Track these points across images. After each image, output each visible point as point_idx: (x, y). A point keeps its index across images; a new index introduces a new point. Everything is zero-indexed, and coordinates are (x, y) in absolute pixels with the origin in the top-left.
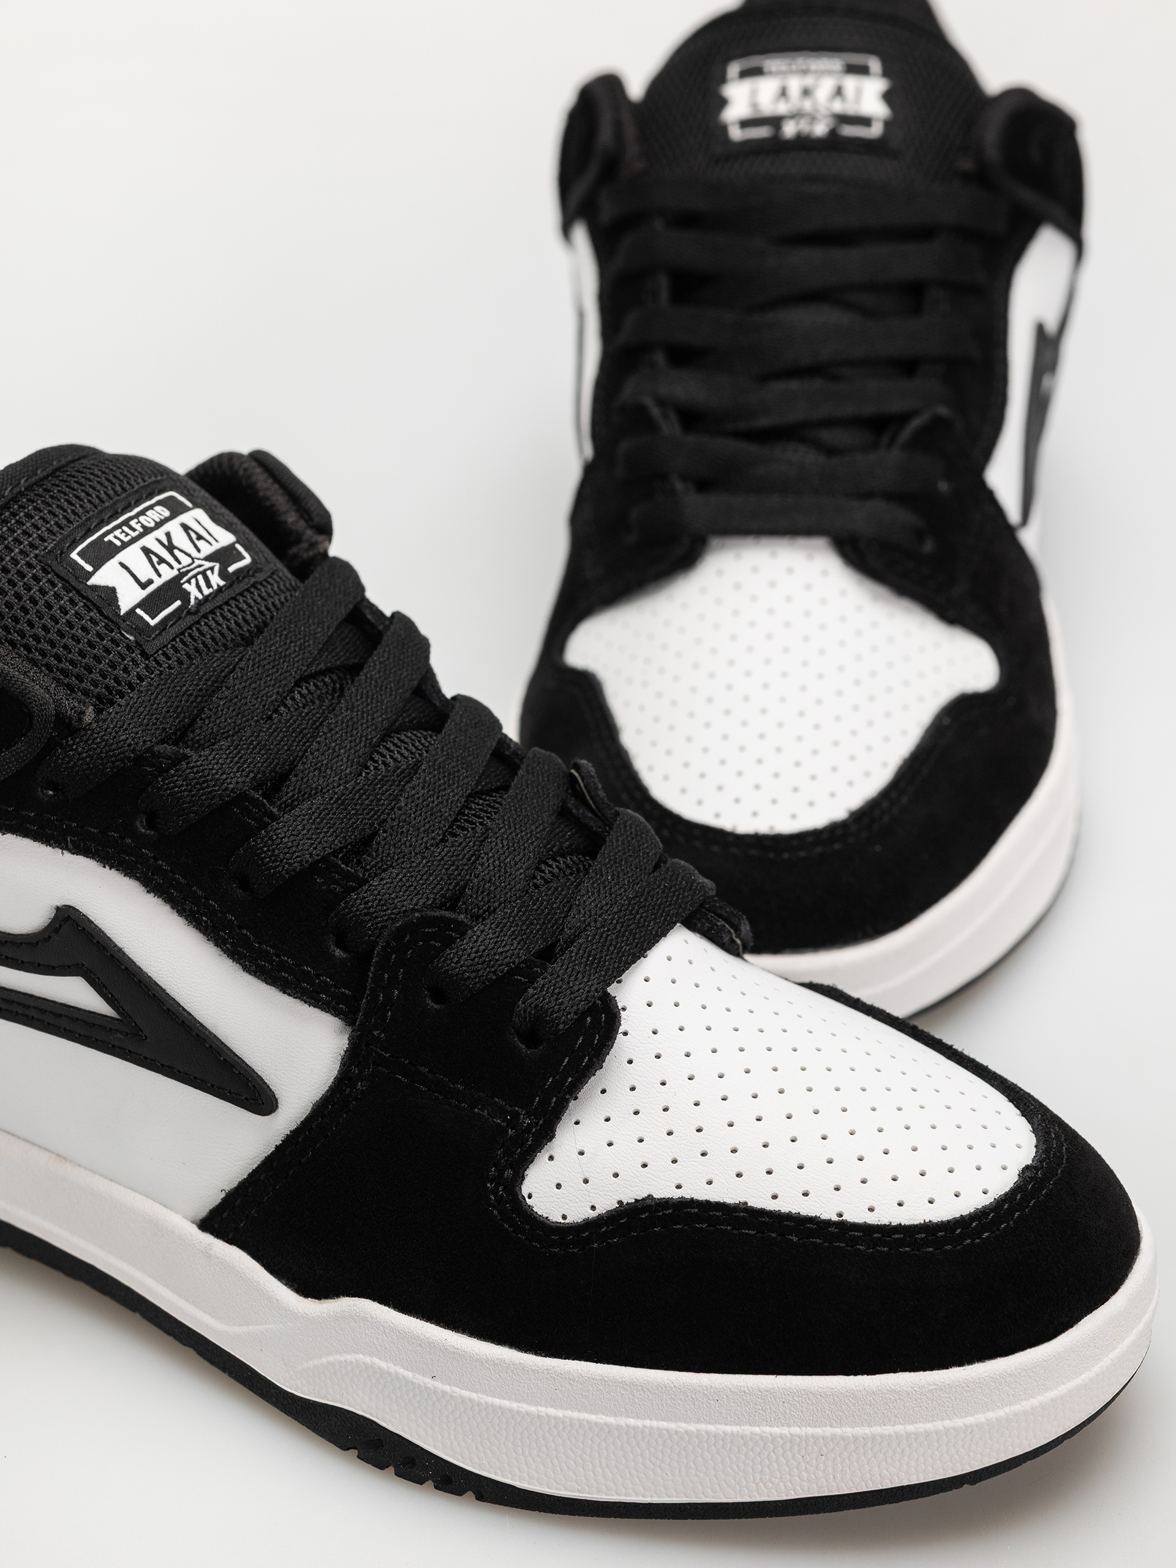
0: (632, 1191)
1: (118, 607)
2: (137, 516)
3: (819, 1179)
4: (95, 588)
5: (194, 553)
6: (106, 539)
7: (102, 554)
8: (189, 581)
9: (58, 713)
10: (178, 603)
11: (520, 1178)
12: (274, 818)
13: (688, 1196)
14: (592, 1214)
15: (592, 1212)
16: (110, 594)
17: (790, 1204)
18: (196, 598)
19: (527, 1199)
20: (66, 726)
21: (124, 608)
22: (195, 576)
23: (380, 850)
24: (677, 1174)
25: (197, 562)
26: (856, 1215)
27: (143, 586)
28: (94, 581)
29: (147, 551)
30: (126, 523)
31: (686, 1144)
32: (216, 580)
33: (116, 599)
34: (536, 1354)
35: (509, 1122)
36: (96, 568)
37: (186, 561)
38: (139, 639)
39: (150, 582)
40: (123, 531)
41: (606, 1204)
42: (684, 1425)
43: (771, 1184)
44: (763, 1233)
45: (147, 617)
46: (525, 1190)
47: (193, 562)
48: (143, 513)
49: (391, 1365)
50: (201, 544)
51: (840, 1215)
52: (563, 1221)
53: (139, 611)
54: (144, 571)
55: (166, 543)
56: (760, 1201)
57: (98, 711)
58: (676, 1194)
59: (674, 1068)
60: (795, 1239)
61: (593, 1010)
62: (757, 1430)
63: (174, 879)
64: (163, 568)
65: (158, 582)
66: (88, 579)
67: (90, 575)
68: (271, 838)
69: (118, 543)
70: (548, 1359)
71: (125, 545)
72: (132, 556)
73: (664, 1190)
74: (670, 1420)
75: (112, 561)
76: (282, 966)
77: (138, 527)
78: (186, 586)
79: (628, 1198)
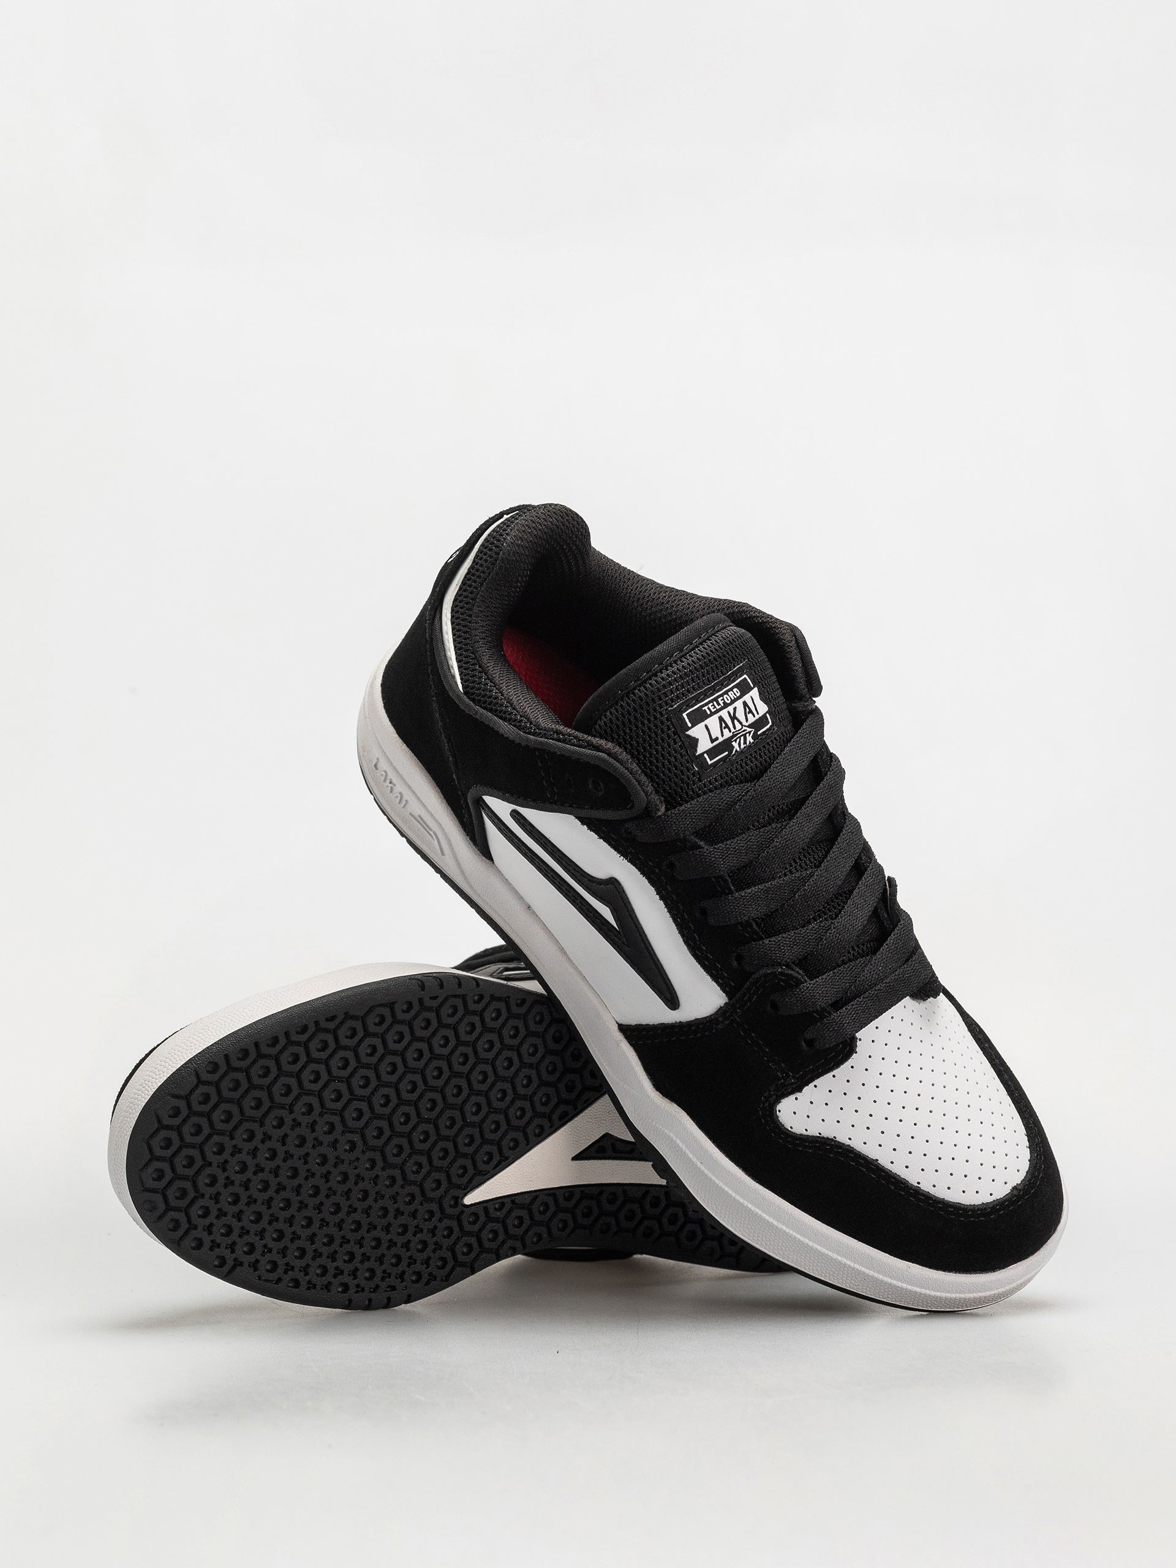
0: (827, 1133)
1: (696, 751)
2: (722, 695)
3: (916, 1162)
4: (689, 736)
5: (745, 723)
6: (703, 709)
7: (699, 717)
8: (736, 741)
9: (646, 808)
10: (727, 753)
11: (778, 1101)
12: (731, 892)
13: (852, 1146)
14: (805, 1133)
15: (805, 1131)
16: (695, 742)
17: (898, 1169)
18: (736, 751)
19: (778, 1112)
20: (648, 813)
21: (700, 751)
22: (740, 737)
23: (776, 919)
24: (851, 1133)
25: (744, 728)
26: (926, 1187)
27: (712, 741)
28: (689, 733)
29: (721, 719)
30: (716, 699)
31: (862, 1120)
32: (750, 739)
33: (697, 746)
34: (753, 1179)
35: (783, 1077)
36: (692, 727)
37: (738, 726)
38: (700, 771)
39: (717, 739)
40: (713, 705)
41: (813, 1132)
42: (807, 1241)
43: (894, 1156)
44: (879, 1179)
45: (708, 760)
46: (779, 1107)
47: (742, 728)
48: (726, 693)
49: (684, 1147)
50: (750, 716)
51: (919, 1183)
52: (790, 1129)
53: (705, 755)
54: (716, 732)
55: (732, 715)
56: (884, 1162)
57: (667, 809)
58: (848, 1142)
59: (872, 1079)
60: (893, 1188)
61: (844, 1043)
62: (839, 1258)
63: (672, 897)
64: (726, 731)
65: (721, 739)
66: (687, 731)
67: (690, 728)
68: (725, 903)
69: (709, 712)
70: (757, 1184)
71: (712, 714)
72: (713, 722)
73: (842, 1138)
74: (801, 1235)
75: (702, 723)
76: (707, 958)
77: (721, 703)
78: (734, 743)
79: (825, 1134)
